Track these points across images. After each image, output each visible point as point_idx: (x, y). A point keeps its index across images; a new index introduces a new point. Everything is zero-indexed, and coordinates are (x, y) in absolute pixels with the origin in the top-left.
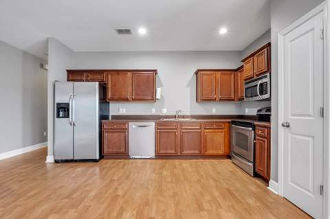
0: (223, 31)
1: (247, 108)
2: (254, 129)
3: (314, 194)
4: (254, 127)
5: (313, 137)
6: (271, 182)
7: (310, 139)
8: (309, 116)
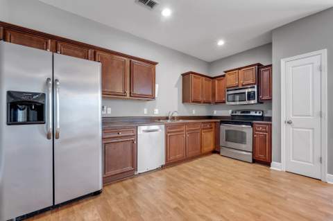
0: (221, 43)
1: (216, 109)
2: (252, 126)
3: (313, 163)
4: (252, 125)
5: (313, 129)
6: (273, 163)
7: (311, 131)
8: (309, 116)
